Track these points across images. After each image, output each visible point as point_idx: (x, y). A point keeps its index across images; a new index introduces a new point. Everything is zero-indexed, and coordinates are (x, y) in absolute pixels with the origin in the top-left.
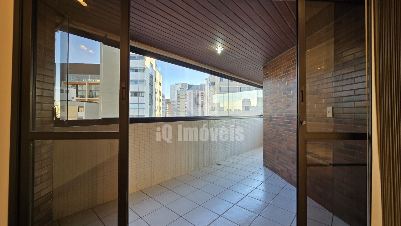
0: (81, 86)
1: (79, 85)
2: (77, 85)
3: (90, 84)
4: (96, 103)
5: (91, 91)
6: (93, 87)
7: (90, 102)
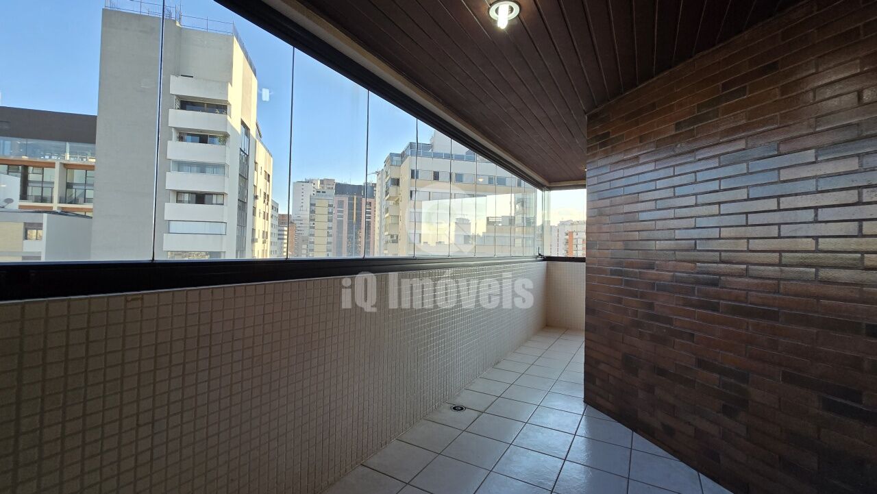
0: (39, 170)
1: (31, 169)
2: (26, 168)
3: (66, 166)
4: (85, 216)
5: (69, 186)
6: (78, 177)
7: (64, 212)
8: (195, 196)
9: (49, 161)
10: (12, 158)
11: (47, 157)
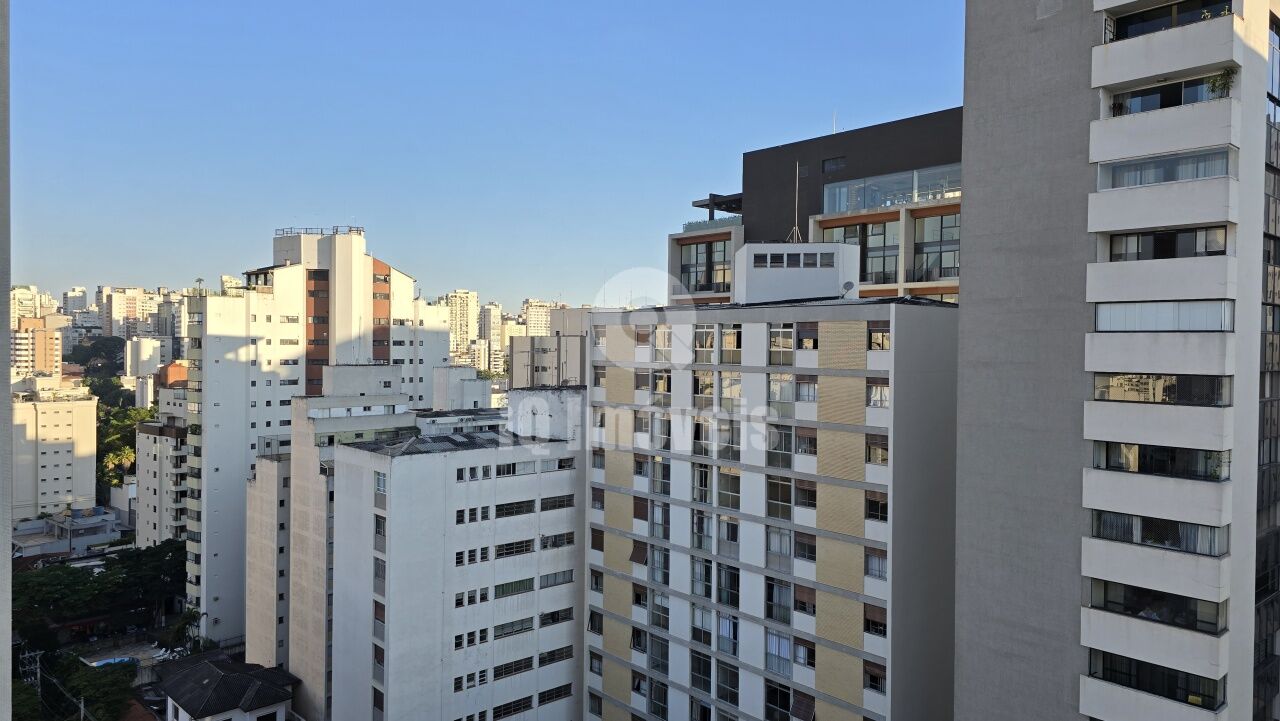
0: (878, 229)
1: (870, 226)
2: (864, 227)
3: (916, 214)
4: (942, 304)
6: (930, 228)
7: (916, 299)
8: (1151, 239)
9: (893, 209)
10: (849, 214)
11: (888, 203)
